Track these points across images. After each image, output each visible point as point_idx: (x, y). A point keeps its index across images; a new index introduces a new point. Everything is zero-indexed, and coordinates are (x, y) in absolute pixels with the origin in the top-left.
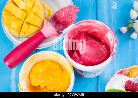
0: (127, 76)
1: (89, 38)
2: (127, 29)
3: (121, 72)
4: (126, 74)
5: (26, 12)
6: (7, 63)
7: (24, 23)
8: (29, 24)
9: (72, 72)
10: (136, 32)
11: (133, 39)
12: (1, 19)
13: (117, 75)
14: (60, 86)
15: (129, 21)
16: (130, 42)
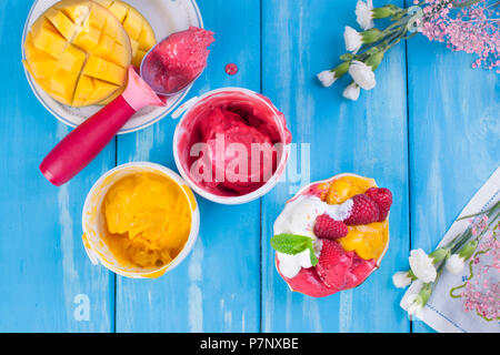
0: (324, 200)
1: (233, 122)
2: (335, 76)
3: (311, 190)
4: (323, 195)
5: (85, 51)
6: (49, 175)
7: (82, 77)
8: (92, 78)
9: (194, 208)
10: (357, 86)
11: (349, 101)
12: (23, 61)
13: (302, 198)
14: (171, 230)
15: (341, 58)
16: (343, 107)
